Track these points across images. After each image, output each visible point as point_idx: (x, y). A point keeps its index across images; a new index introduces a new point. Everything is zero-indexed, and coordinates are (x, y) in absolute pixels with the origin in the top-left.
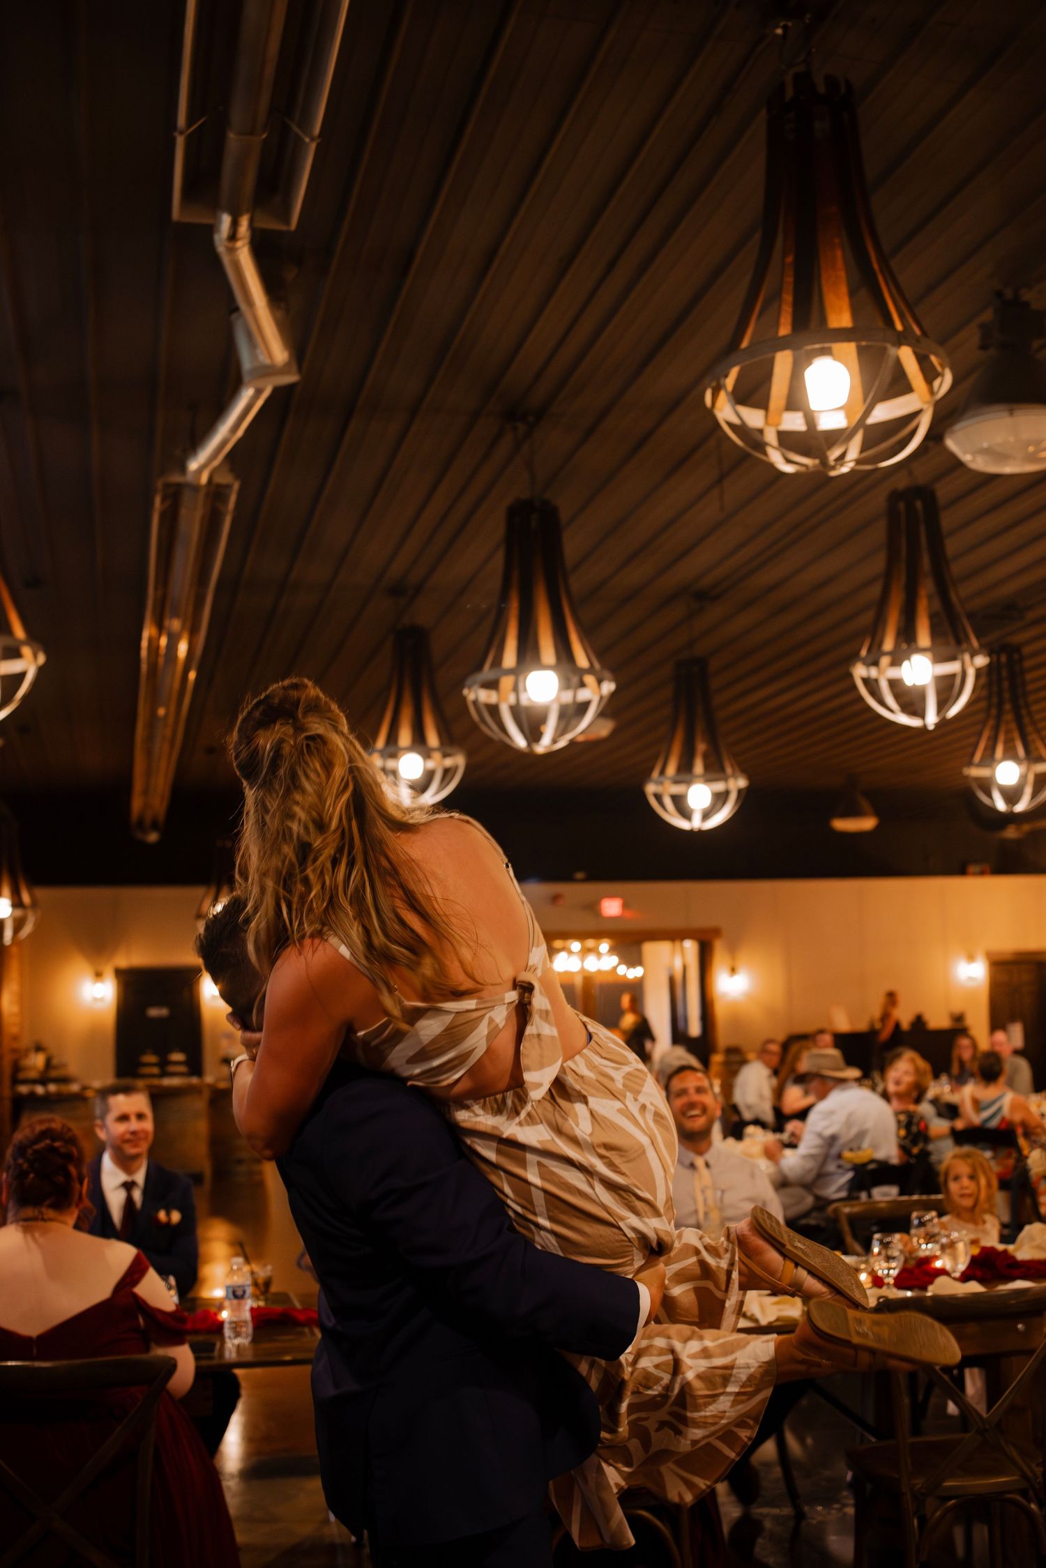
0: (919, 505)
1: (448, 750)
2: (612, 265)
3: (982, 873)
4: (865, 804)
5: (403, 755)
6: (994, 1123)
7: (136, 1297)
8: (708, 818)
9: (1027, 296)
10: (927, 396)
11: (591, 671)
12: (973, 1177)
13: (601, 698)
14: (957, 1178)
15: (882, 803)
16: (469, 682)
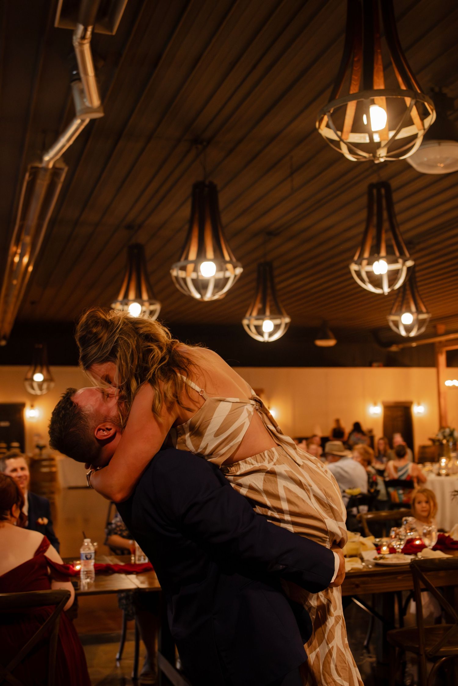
0: (383, 191)
1: (153, 301)
2: (254, 67)
3: (379, 366)
4: (330, 334)
5: (131, 303)
6: (404, 478)
7: (46, 558)
8: (272, 336)
9: (445, 91)
10: (421, 127)
11: (231, 262)
12: (427, 502)
13: (235, 276)
14: (419, 503)
15: (338, 334)
16: (174, 266)
